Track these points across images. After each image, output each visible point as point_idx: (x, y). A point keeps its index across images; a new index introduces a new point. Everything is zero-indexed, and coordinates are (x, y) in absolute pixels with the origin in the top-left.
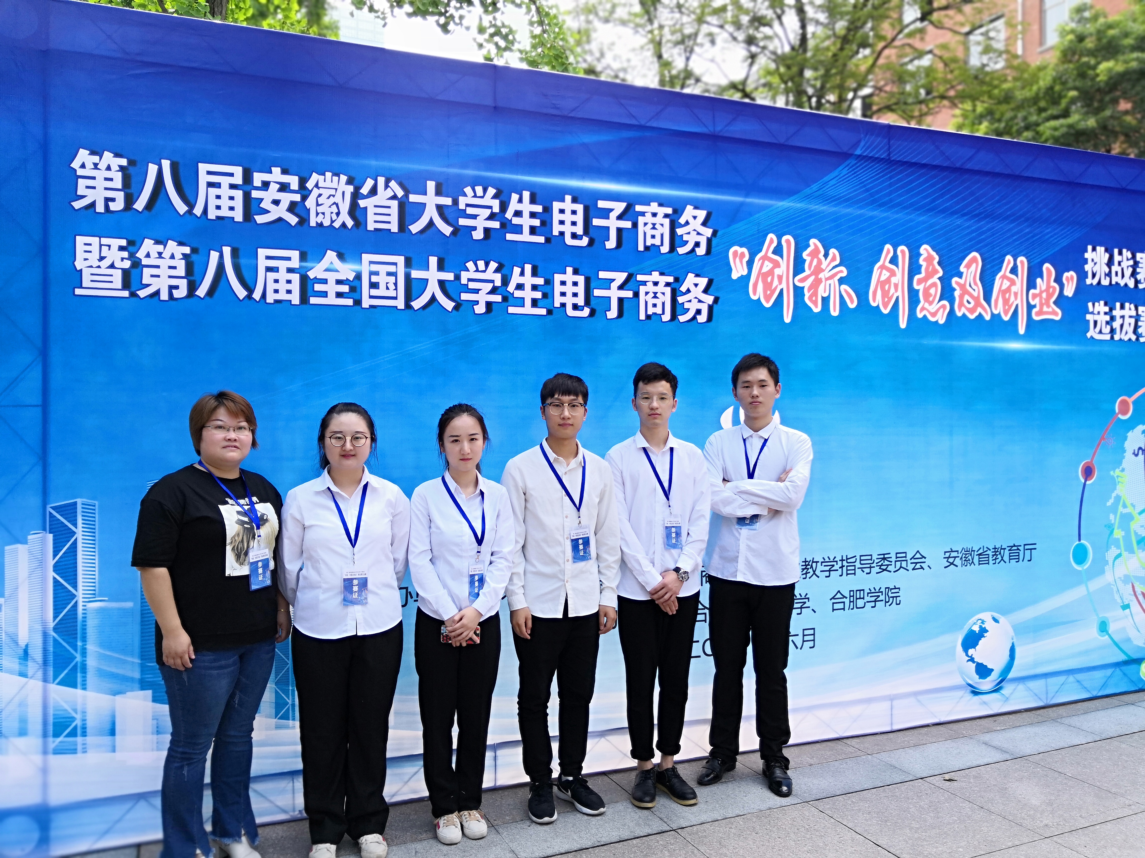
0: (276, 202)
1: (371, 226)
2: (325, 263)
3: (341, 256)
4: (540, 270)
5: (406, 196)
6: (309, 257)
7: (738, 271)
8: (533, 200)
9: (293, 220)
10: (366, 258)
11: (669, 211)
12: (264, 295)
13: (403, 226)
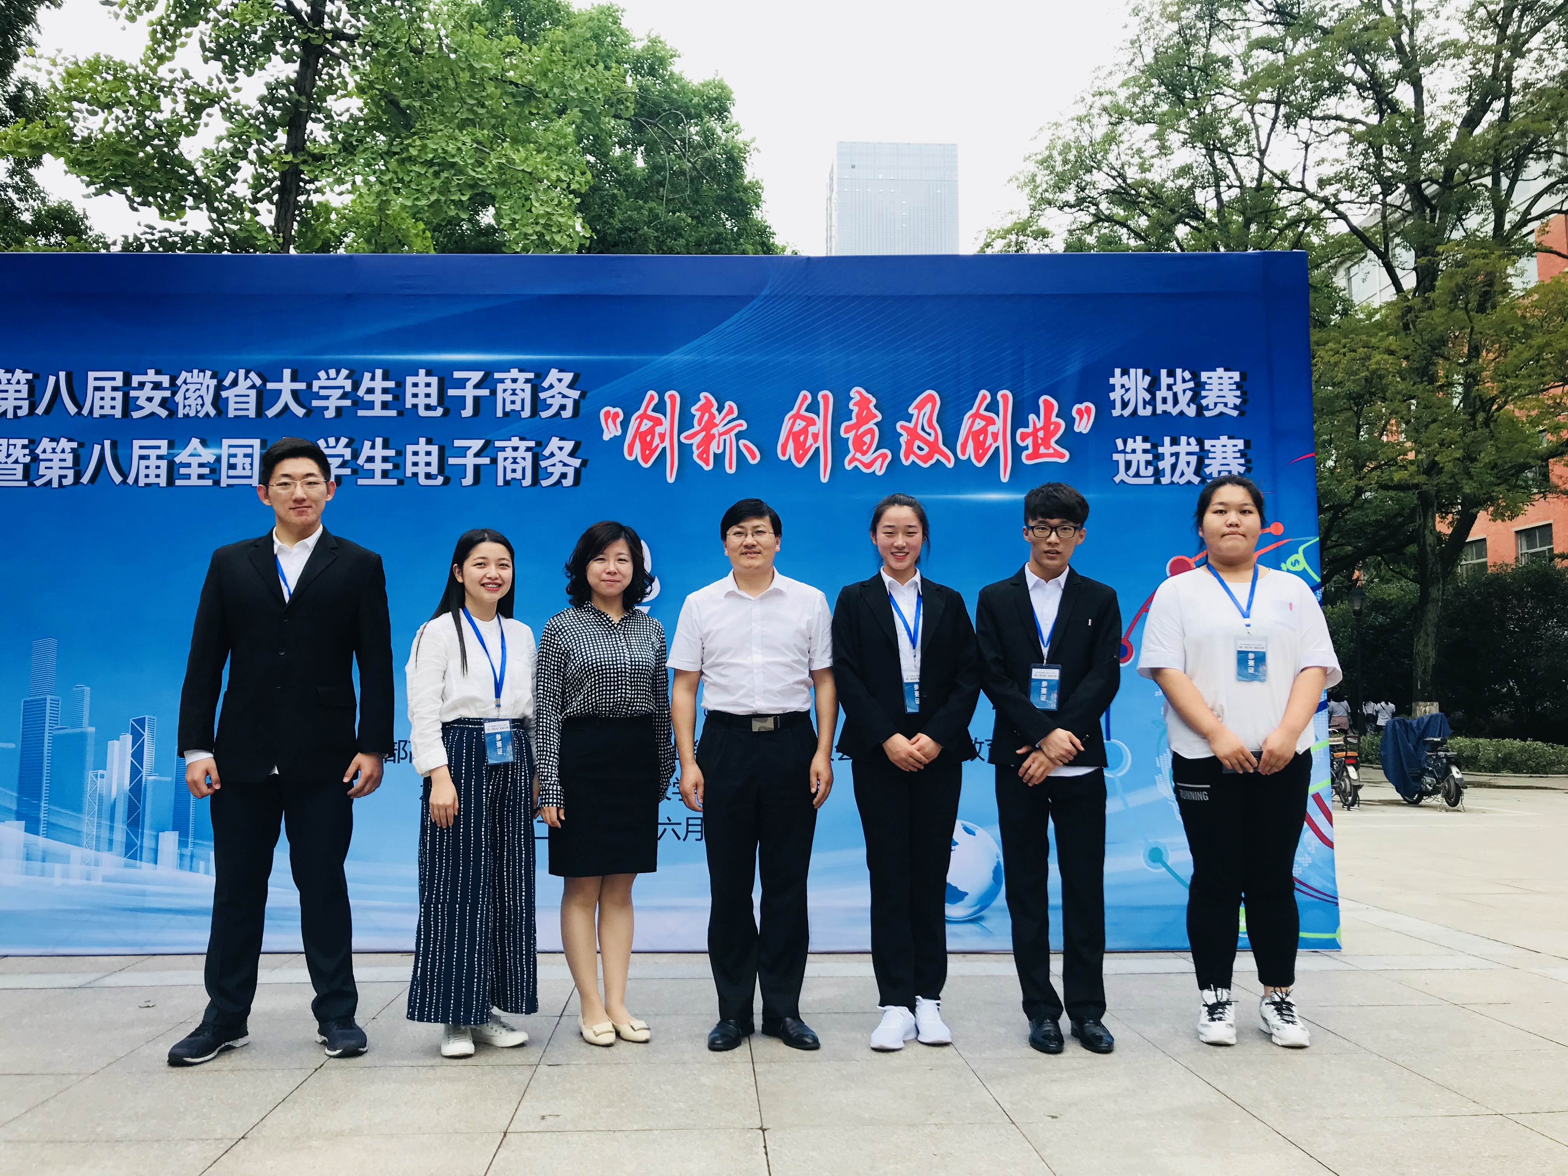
0: (150, 399)
1: (231, 414)
2: (189, 449)
3: (204, 443)
4: (391, 442)
5: (264, 384)
6: (176, 444)
7: (610, 431)
8: (385, 378)
9: (163, 413)
10: (226, 442)
11: (531, 375)
12: (136, 480)
13: (260, 409)
